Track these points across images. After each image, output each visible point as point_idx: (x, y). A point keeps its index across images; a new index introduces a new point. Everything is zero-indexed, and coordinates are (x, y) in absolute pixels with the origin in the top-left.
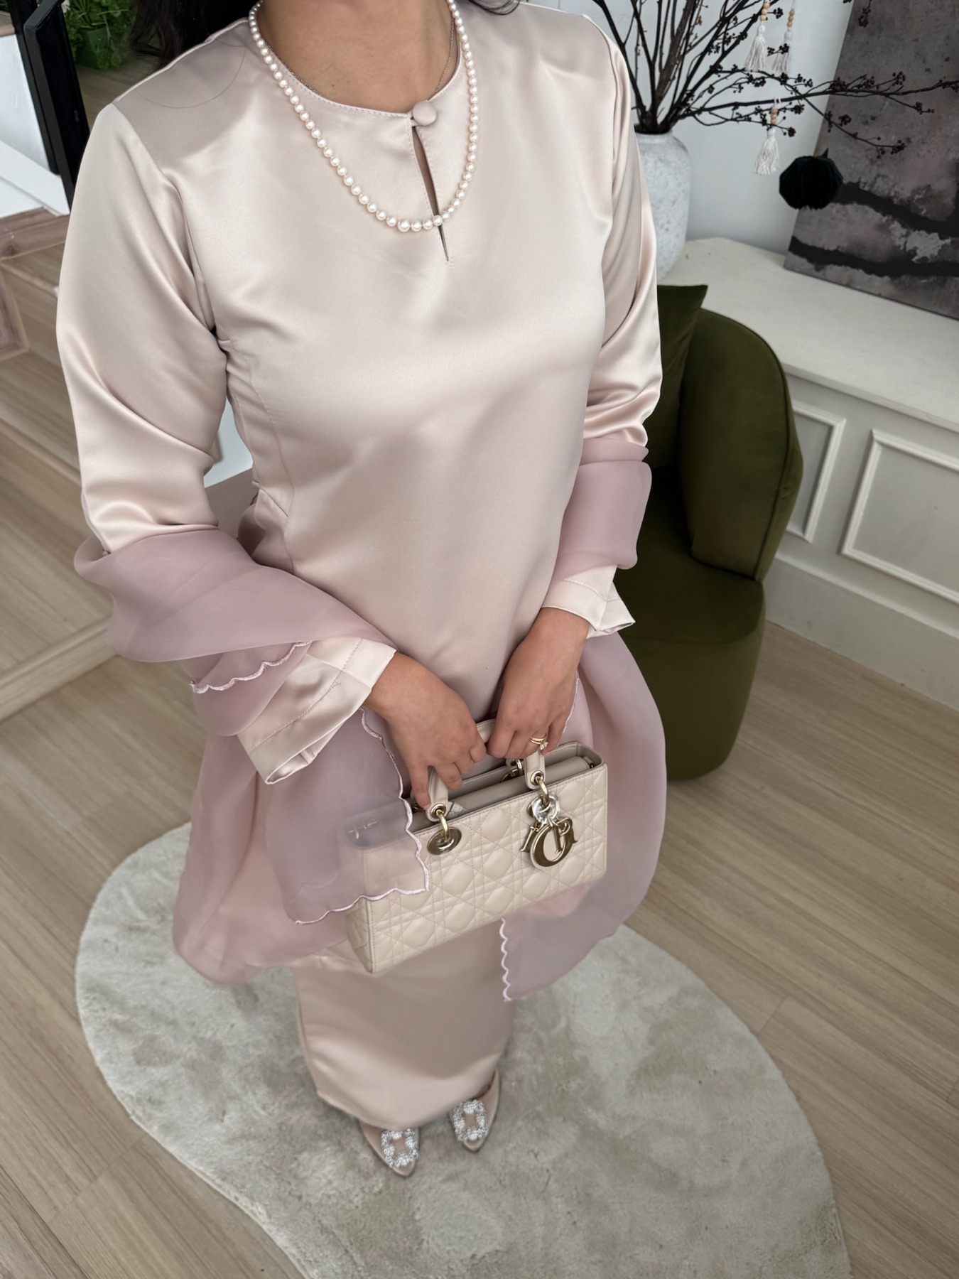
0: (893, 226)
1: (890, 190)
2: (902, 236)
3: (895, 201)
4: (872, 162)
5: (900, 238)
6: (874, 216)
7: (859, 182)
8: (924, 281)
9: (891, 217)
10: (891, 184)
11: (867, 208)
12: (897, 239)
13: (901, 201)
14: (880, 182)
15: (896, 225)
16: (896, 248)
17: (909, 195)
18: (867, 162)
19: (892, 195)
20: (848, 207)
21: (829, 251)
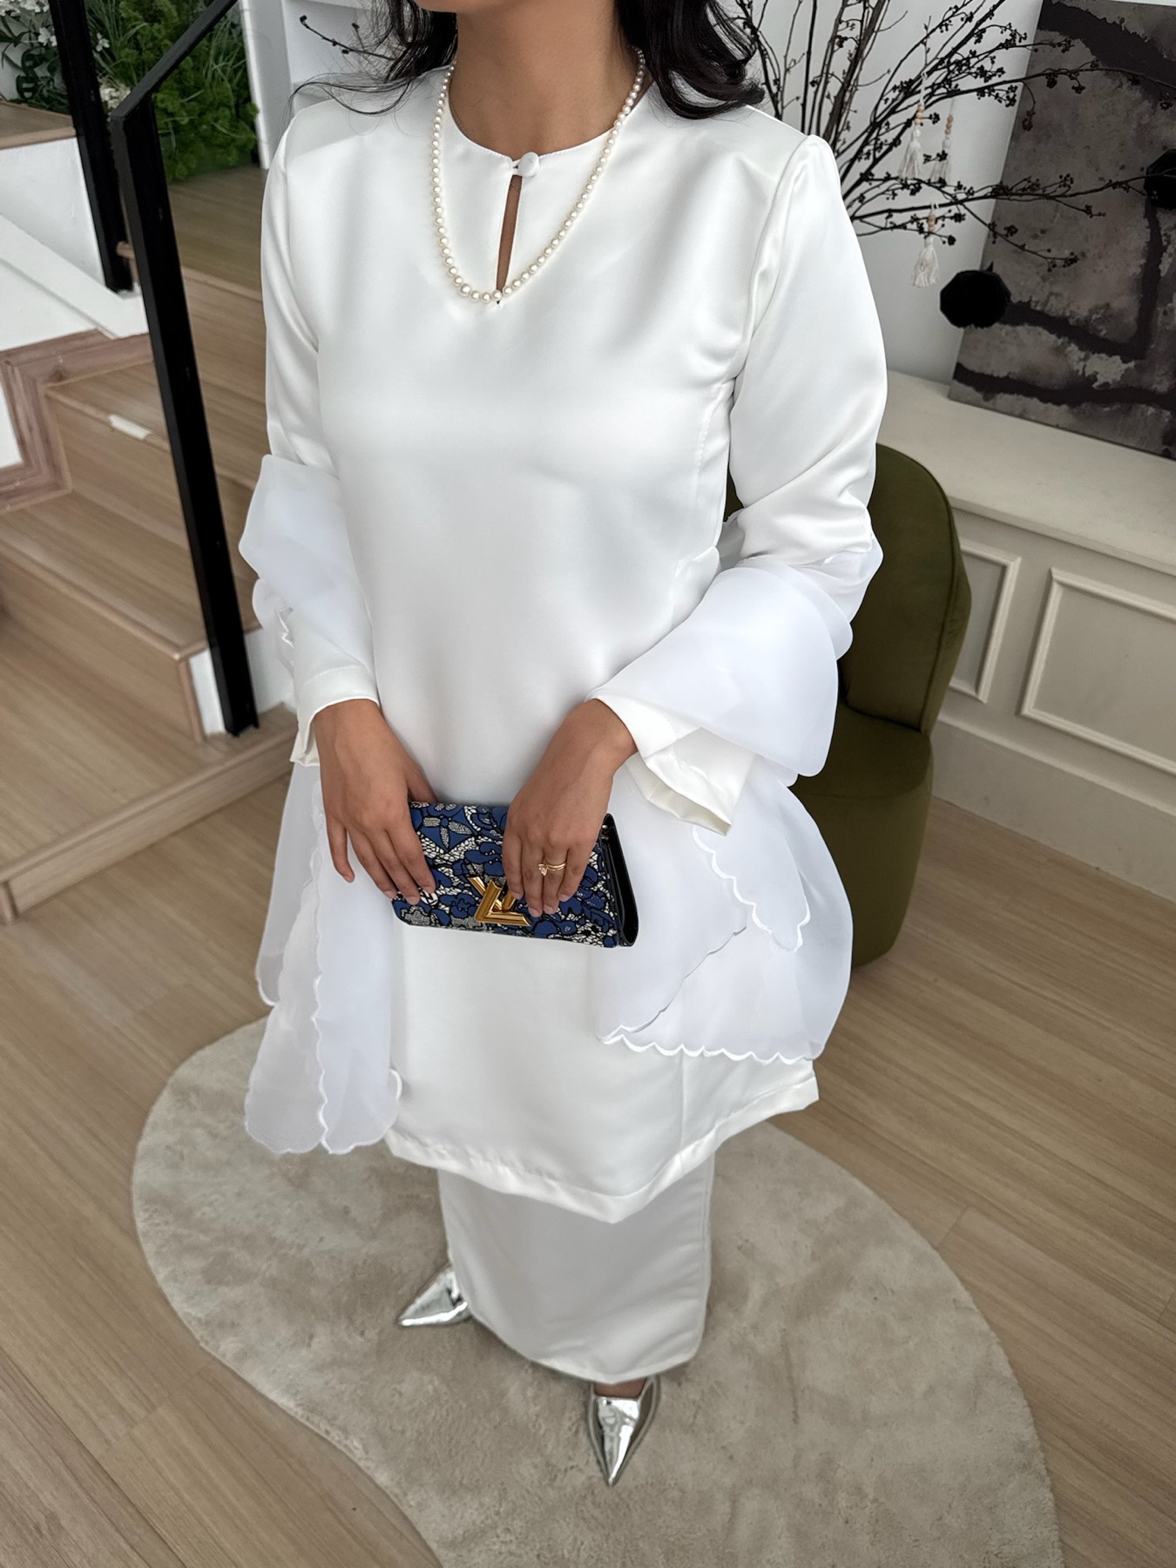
0: (1069, 349)
1: (1065, 309)
2: (1080, 360)
3: (1071, 322)
4: (1044, 279)
5: (1078, 362)
6: (1049, 338)
7: (1029, 302)
8: (1106, 409)
9: (1066, 339)
10: (1066, 303)
11: (1040, 329)
12: (1075, 363)
13: (1078, 321)
14: (1053, 300)
15: (1073, 347)
16: (1073, 373)
17: (1085, 314)
18: (1038, 279)
19: (1068, 314)
20: (1019, 328)
21: (998, 378)
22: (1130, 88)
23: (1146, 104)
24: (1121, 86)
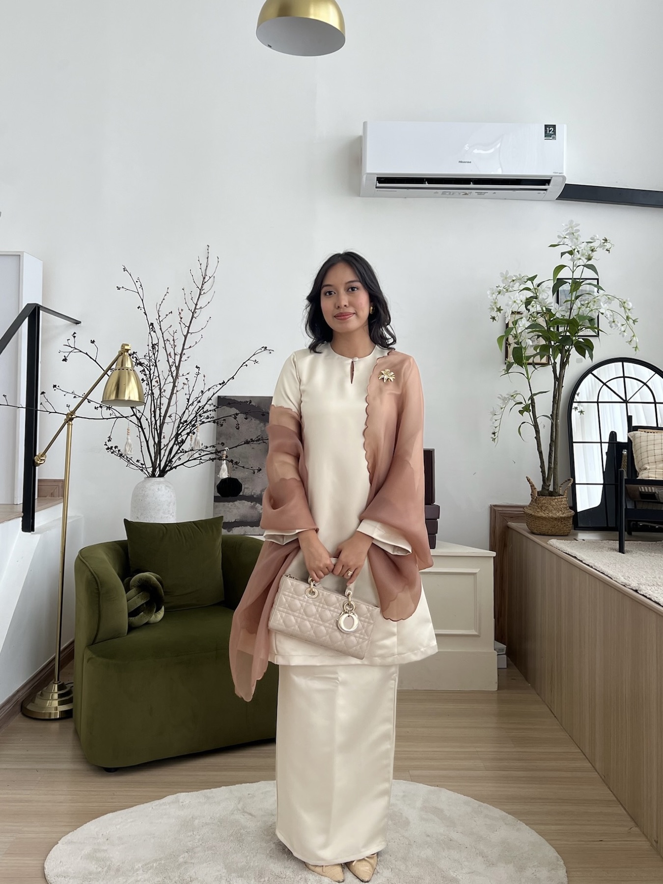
0: (257, 506)
1: (251, 492)
3: (255, 496)
6: (248, 504)
9: (255, 503)
10: (251, 490)
11: (244, 501)
13: (257, 495)
14: (246, 490)
17: (259, 493)
19: (253, 494)
20: (235, 503)
21: (232, 522)
22: (255, 420)
23: (262, 424)
24: (252, 420)
